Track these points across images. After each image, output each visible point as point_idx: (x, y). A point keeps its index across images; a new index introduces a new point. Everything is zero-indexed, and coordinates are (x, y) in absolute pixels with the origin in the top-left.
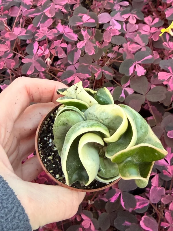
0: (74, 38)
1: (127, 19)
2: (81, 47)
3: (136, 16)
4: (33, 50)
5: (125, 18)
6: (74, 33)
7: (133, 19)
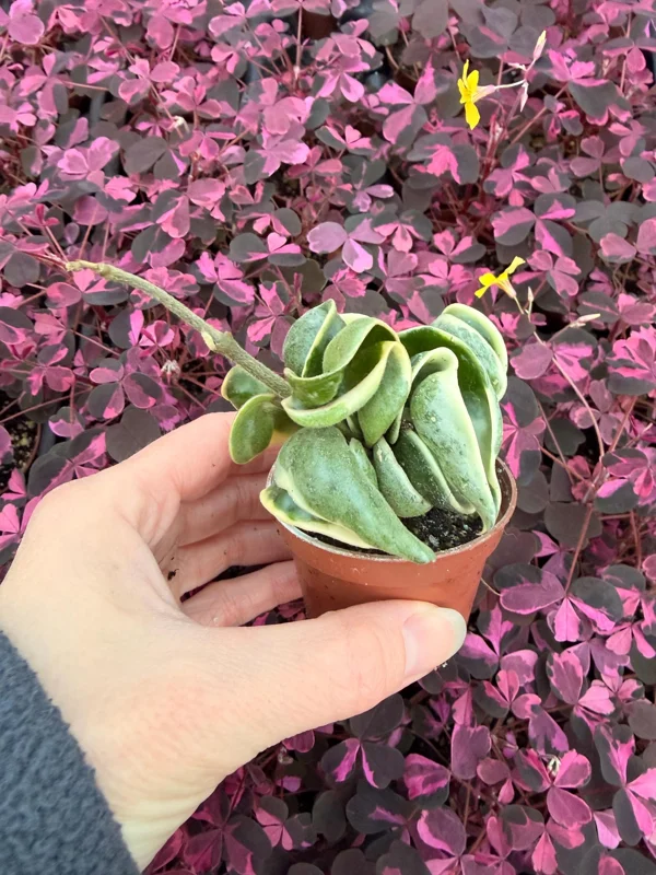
0: (243, 296)
1: (390, 237)
2: (259, 337)
3: (411, 229)
4: (130, 334)
5: (383, 236)
6: (243, 282)
7: (404, 237)
